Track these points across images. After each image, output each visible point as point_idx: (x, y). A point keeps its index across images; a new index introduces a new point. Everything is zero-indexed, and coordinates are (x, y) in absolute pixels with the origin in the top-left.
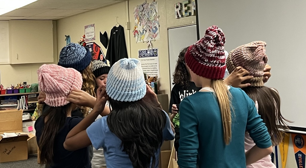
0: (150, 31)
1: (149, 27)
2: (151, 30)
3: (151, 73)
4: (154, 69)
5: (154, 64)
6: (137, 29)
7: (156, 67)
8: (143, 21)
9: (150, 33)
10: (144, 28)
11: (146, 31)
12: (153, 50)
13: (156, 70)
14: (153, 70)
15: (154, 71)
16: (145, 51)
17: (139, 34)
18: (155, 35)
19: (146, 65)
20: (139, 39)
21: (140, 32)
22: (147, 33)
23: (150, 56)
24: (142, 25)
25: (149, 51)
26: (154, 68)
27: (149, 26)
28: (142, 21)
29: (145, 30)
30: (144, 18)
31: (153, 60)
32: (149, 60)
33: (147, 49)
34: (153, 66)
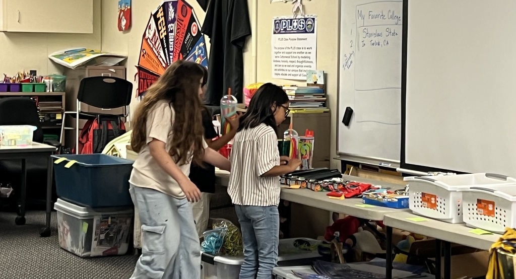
3: (298, 66)
5: (305, 48)
7: (308, 55)
12: (306, 19)
14: (302, 62)
15: (304, 64)
16: (287, 20)
19: (287, 50)
23: (298, 32)
26: (305, 57)
31: (304, 39)
32: (295, 40)
33: (292, 18)
34: (303, 53)
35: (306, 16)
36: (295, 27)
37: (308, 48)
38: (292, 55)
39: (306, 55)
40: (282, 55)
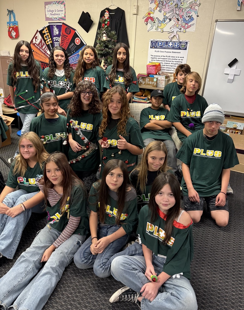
0: (178, 20)
1: (176, 16)
2: (180, 19)
3: (172, 66)
5: (178, 57)
6: (152, 16)
7: (181, 61)
8: (167, 7)
9: (178, 22)
10: (167, 15)
11: (170, 20)
12: (180, 42)
16: (163, 42)
17: (156, 22)
18: (187, 25)
19: (162, 57)
20: (154, 27)
21: (159, 20)
22: (173, 22)
23: (173, 48)
24: (163, 12)
25: (171, 43)
26: (178, 62)
27: (178, 15)
28: (164, 7)
29: (169, 18)
30: (170, 4)
31: (178, 53)
32: (171, 52)
33: (168, 40)
34: (176, 59)
35: (181, 41)
36: (170, 46)
37: (180, 57)
38: (167, 60)
39: (179, 61)
40: (157, 59)
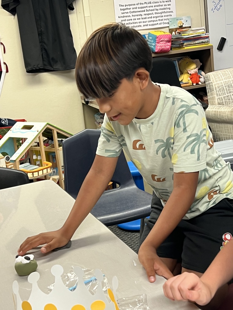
3: (156, 17)
4: (163, 11)
7: (168, 7)
13: (169, 12)
14: (161, 13)
15: (163, 14)
26: (165, 9)
34: (162, 6)
38: (148, 9)
40: (132, 10)
